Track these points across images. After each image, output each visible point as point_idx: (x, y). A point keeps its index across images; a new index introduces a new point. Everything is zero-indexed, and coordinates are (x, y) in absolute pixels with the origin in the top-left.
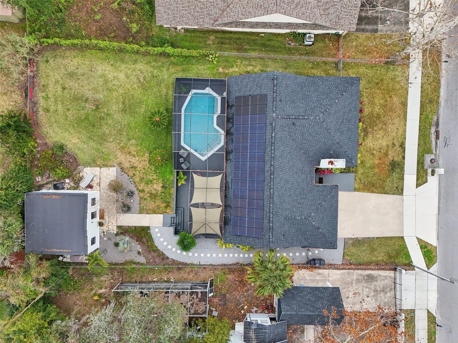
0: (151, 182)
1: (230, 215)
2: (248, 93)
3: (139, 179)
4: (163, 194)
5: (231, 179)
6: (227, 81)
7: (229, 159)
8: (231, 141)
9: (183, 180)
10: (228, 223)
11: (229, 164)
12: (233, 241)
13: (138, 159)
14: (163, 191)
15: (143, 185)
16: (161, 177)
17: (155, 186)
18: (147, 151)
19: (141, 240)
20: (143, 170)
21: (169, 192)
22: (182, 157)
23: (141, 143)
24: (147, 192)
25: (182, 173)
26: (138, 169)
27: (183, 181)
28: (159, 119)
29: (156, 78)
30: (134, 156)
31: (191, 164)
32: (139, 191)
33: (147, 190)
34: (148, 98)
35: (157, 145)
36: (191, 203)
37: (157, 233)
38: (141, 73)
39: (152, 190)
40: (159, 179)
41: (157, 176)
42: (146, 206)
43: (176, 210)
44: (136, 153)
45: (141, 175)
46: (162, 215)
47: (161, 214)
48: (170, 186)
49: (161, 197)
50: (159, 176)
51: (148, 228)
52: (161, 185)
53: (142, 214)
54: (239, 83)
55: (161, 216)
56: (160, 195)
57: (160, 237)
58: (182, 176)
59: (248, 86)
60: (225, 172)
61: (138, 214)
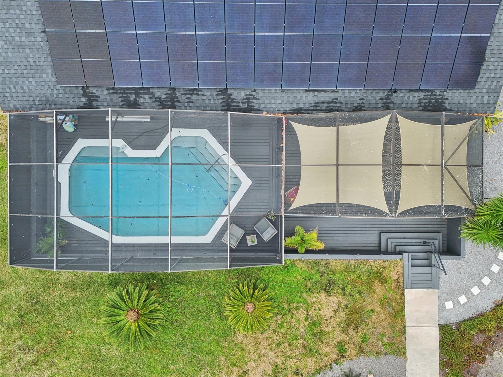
0: (314, 323)
1: (416, 94)
2: (39, 39)
3: (308, 359)
4: (348, 291)
5: (306, 94)
6: (17, 113)
7: (248, 102)
8: (194, 97)
9: (307, 236)
10: (437, 101)
11: (261, 101)
12: (495, 83)
13: (252, 362)
14: (340, 291)
15: (325, 346)
16: (301, 296)
17: (327, 312)
18: (229, 338)
19: (482, 348)
20: (282, 347)
21: (342, 273)
22: (243, 240)
23: (207, 354)
24: (343, 335)
25: (289, 240)
26: (279, 361)
27: (311, 237)
28: (132, 313)
29: (27, 317)
30: (245, 373)
31: (262, 214)
32: (343, 357)
33: (337, 336)
34: (82, 337)
35: (212, 310)
36: (385, 208)
37: (456, 303)
38: (10, 360)
39: (339, 320)
40: (305, 303)
41: (297, 308)
42: (383, 335)
43: (387, 252)
44: (235, 369)
45: (297, 352)
46: (406, 290)
47: (403, 294)
48: (324, 272)
49: (357, 296)
50: (300, 302)
51: (444, 329)
52: (323, 295)
53: (405, 348)
54: (13, 71)
55: (410, 294)
56: (350, 298)
57: (469, 295)
58: (297, 238)
59: (17, 38)
60: (284, 113)
61: (406, 358)
